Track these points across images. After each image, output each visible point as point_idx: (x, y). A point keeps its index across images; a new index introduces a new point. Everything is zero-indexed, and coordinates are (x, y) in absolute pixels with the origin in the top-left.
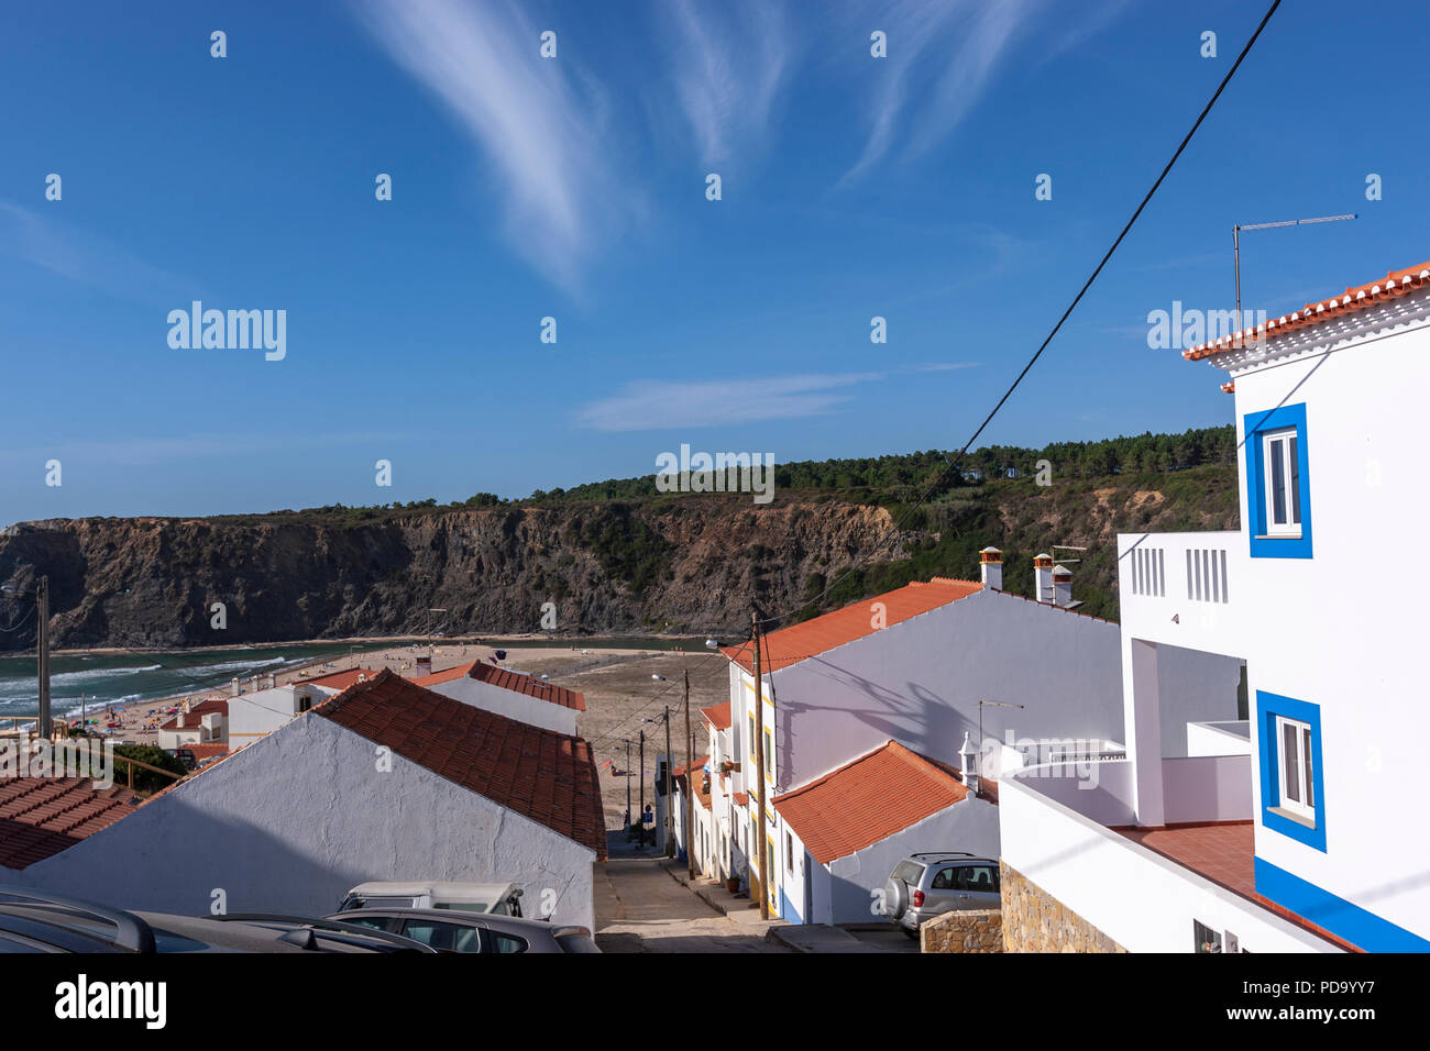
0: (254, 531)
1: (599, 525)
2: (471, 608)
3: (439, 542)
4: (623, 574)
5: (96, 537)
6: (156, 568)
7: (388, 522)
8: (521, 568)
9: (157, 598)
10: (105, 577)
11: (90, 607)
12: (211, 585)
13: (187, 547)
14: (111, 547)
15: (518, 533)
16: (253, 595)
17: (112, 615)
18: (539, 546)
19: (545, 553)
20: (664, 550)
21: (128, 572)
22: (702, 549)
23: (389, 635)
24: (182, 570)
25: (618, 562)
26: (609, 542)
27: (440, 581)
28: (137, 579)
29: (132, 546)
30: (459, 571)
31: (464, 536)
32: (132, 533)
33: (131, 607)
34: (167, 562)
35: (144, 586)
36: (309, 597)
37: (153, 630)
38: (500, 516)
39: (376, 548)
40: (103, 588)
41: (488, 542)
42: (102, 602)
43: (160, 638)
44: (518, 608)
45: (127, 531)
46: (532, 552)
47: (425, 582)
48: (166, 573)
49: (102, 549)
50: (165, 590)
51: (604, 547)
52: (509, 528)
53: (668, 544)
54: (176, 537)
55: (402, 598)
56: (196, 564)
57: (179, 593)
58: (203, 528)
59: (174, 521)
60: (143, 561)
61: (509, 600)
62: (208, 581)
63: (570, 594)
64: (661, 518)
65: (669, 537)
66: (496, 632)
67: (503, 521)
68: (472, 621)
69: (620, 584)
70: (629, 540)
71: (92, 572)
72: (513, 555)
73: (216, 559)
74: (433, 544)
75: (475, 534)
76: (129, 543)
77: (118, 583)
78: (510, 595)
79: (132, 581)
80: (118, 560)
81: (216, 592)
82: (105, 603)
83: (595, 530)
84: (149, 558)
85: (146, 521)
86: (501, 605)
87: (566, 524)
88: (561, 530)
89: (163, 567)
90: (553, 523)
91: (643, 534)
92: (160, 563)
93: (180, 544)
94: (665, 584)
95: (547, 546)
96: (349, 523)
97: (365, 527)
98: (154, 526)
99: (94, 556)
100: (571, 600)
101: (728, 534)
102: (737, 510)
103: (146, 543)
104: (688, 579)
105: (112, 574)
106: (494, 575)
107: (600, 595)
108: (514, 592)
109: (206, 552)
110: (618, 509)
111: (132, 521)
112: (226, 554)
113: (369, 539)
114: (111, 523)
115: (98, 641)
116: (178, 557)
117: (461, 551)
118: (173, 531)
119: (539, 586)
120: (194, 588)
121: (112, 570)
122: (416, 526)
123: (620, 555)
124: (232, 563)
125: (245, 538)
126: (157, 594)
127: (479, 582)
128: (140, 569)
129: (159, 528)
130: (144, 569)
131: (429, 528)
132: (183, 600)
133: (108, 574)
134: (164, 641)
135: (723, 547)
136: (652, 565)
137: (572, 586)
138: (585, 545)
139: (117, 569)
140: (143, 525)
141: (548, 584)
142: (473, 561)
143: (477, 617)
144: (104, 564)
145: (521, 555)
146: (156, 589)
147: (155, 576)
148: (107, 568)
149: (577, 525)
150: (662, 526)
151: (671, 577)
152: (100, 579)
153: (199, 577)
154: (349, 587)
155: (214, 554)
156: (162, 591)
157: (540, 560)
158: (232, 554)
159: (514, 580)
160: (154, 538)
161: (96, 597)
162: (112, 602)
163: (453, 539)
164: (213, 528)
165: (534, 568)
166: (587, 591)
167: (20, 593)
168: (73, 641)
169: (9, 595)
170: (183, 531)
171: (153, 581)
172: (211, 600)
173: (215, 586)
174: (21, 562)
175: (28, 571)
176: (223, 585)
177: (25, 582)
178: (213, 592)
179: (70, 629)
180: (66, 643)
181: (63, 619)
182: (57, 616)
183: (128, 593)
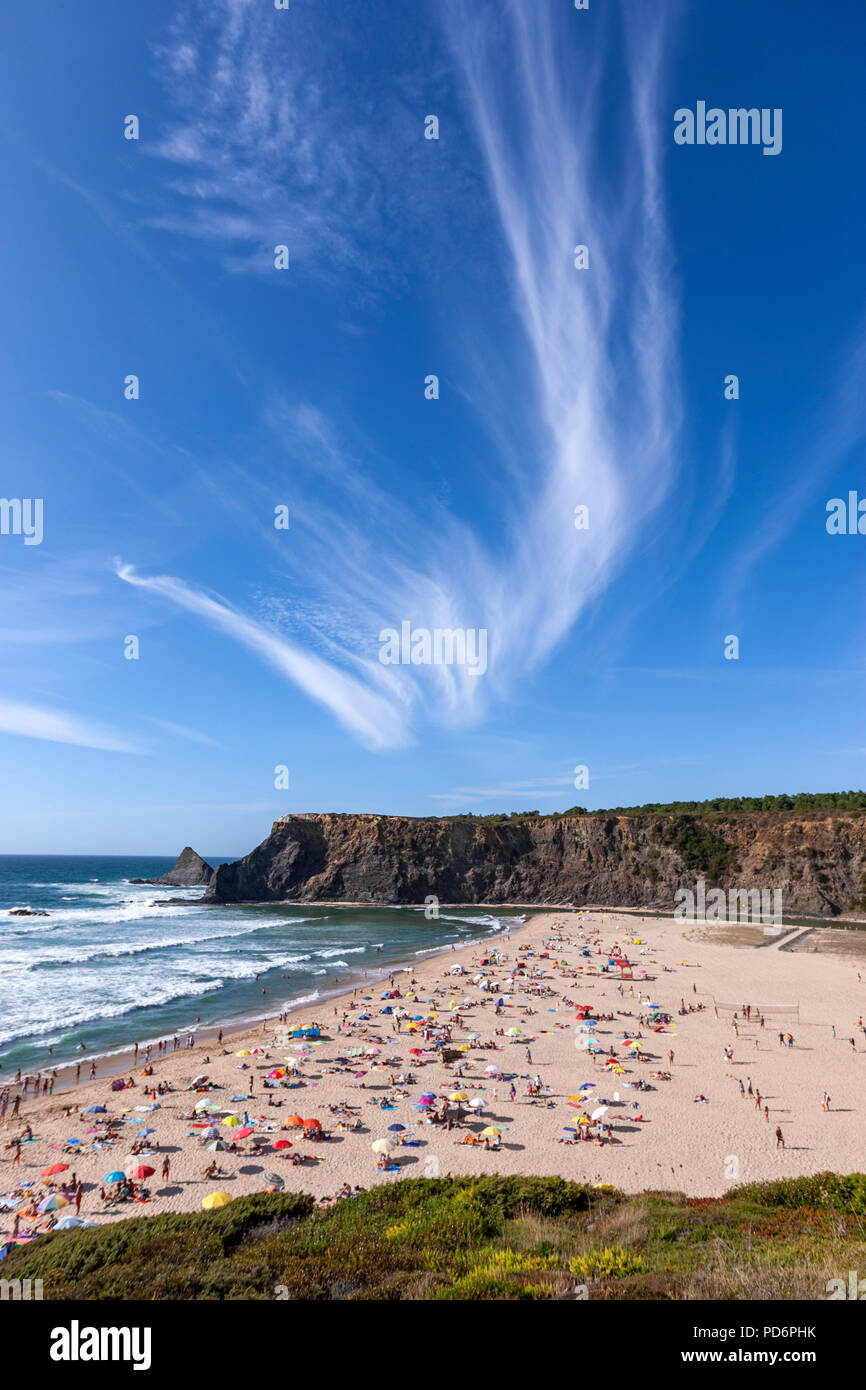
0: (437, 826)
1: (676, 830)
2: (587, 887)
3: (558, 839)
4: (700, 866)
5: (335, 826)
6: (376, 850)
7: (521, 823)
8: (621, 859)
9: (377, 868)
10: (343, 853)
11: (333, 872)
12: (412, 861)
13: (395, 835)
14: (345, 833)
15: (616, 834)
16: (438, 870)
17: (348, 879)
18: (631, 844)
19: (636, 849)
20: (728, 850)
21: (358, 850)
22: (760, 849)
23: (530, 903)
24: (393, 849)
25: (695, 857)
26: (684, 843)
27: (561, 865)
28: (363, 855)
29: (359, 833)
30: (574, 860)
31: (575, 835)
32: (358, 824)
33: (361, 874)
34: (382, 844)
35: (368, 860)
36: (475, 873)
37: (376, 890)
38: (602, 821)
39: (514, 841)
40: (342, 860)
41: (594, 839)
42: (341, 870)
43: (381, 897)
44: (623, 888)
45: (355, 823)
46: (626, 848)
47: (551, 866)
48: (382, 852)
49: (339, 834)
50: (383, 863)
51: (681, 847)
52: (609, 830)
53: (728, 846)
54: (387, 828)
55: (536, 877)
56: (401, 846)
57: (391, 867)
58: (403, 823)
59: (384, 817)
60: (367, 844)
61: (615, 882)
62: (409, 858)
63: (662, 879)
64: (720, 826)
65: (729, 840)
66: (610, 905)
67: (604, 824)
68: (589, 896)
69: (698, 874)
70: (699, 841)
71: (333, 850)
72: (613, 850)
73: (414, 845)
74: (554, 839)
75: (584, 833)
76: (357, 831)
77: (352, 857)
78: (615, 878)
79: (361, 856)
80: (351, 842)
82: (343, 871)
83: (674, 833)
84: (371, 841)
85: (366, 816)
86: (611, 885)
87: (650, 828)
88: (648, 832)
89: (381, 848)
90: (641, 827)
91: (708, 837)
92: (379, 845)
93: (390, 832)
94: (735, 874)
95: (638, 844)
96: (496, 824)
97: (507, 826)
98: (372, 820)
99: (334, 838)
100: (663, 883)
101: (781, 838)
102: (783, 821)
103: (368, 831)
104: (757, 872)
105: (347, 851)
106: (602, 863)
107: (685, 880)
108: (619, 875)
109: (407, 838)
110: (687, 819)
111: (357, 816)
112: (420, 840)
113: (510, 834)
114: (343, 817)
115: (339, 897)
116: (389, 841)
117: (574, 845)
118: (385, 824)
119: (636, 873)
120: (401, 863)
121: (347, 848)
122: (540, 827)
123: (695, 852)
124: (424, 847)
125: (431, 830)
126: (378, 866)
127: (590, 868)
128: (365, 848)
129: (376, 822)
130: (368, 849)
131: (550, 828)
132: (395, 871)
133: (345, 851)
134: (384, 898)
135: (779, 849)
136: (722, 861)
137: (662, 873)
138: (667, 844)
139: (350, 848)
140: (365, 819)
141: (643, 872)
142: (584, 852)
143: (593, 893)
144: (342, 844)
145: (619, 850)
146: (377, 862)
147: (376, 854)
148: (344, 847)
149: (659, 829)
150: (722, 832)
151: (739, 869)
152: (339, 854)
153: (403, 855)
154: (499, 867)
155: (413, 840)
156: (381, 864)
157: (633, 854)
158: (424, 841)
159: (617, 868)
160: (373, 828)
161: (338, 866)
162: (348, 870)
163: (567, 837)
164: (410, 823)
165: (630, 859)
166: (674, 877)
167: (291, 861)
168: (323, 895)
169: (284, 863)
170: (391, 824)
171: (375, 857)
172: (412, 872)
173: (414, 862)
174: (291, 840)
175: (295, 846)
176: (419, 861)
177: (294, 854)
178: (413, 866)
179: (322, 887)
180: (318, 897)
181: (317, 880)
182: (313, 878)
183: (359, 865)
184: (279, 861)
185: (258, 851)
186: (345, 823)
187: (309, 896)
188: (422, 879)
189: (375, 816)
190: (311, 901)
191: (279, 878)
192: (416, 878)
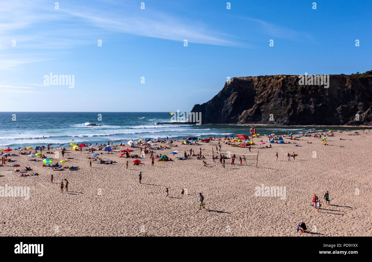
5: (260, 83)
6: (280, 95)
9: (279, 105)
10: (262, 97)
11: (256, 108)
12: (301, 101)
13: (292, 86)
14: (264, 86)
16: (318, 105)
17: (263, 112)
21: (270, 95)
24: (290, 94)
28: (273, 98)
29: (272, 86)
33: (270, 109)
34: (284, 91)
35: (275, 101)
36: (342, 107)
37: (278, 117)
40: (261, 101)
42: (260, 107)
43: (280, 121)
45: (271, 80)
48: (283, 96)
49: (261, 87)
50: (283, 102)
54: (288, 82)
56: (295, 92)
57: (288, 104)
59: (288, 76)
60: (275, 91)
62: (299, 99)
71: (257, 95)
73: (303, 91)
76: (271, 85)
77: (266, 99)
79: (271, 99)
80: (267, 91)
81: (303, 104)
82: (261, 107)
84: (277, 90)
85: (277, 76)
92: (281, 92)
93: (290, 84)
98: (280, 78)
99: (258, 89)
103: (277, 84)
105: (264, 96)
111: (272, 76)
112: (307, 88)
113: (370, 81)
114: (265, 77)
115: (259, 121)
116: (288, 89)
118: (287, 80)
120: (294, 101)
121: (264, 95)
124: (310, 92)
126: (279, 104)
128: (274, 94)
129: (282, 79)
132: (290, 106)
133: (263, 96)
134: (282, 122)
139: (266, 94)
140: (276, 77)
144: (262, 92)
146: (279, 102)
147: (279, 97)
148: (262, 94)
152: (260, 98)
153: (296, 97)
154: (360, 104)
156: (281, 103)
160: (280, 82)
161: (258, 104)
162: (263, 106)
167: (233, 102)
168: (249, 121)
169: (229, 103)
170: (291, 80)
171: (279, 99)
172: (301, 107)
173: (302, 102)
174: (233, 91)
175: (235, 94)
176: (306, 101)
177: (234, 98)
178: (301, 104)
179: (248, 116)
180: (247, 121)
181: (246, 112)
182: (244, 111)
183: (270, 103)
184: (227, 102)
185: (216, 97)
186: (265, 80)
187: (242, 121)
188: (306, 111)
189: (283, 76)
190: (242, 123)
191: (227, 111)
192: (302, 110)
